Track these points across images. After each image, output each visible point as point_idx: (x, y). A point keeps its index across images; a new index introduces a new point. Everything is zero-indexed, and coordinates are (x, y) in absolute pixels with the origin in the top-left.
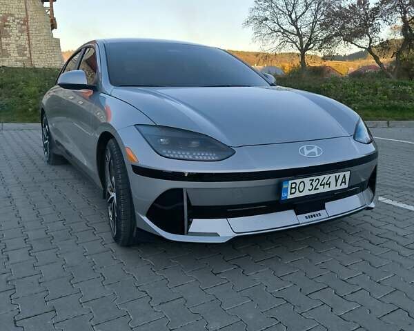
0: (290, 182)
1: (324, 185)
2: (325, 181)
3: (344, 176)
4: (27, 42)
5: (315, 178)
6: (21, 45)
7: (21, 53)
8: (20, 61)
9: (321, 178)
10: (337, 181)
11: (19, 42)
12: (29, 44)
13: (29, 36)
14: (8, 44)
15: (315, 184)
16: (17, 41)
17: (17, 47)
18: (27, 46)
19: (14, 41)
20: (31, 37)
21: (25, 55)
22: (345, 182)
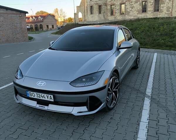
0: (29, 92)
1: (42, 97)
2: (42, 96)
3: (51, 96)
4: (172, 5)
5: (38, 93)
6: (168, 7)
7: (168, 11)
8: (167, 14)
9: (41, 94)
10: (48, 97)
11: (168, 6)
12: (172, 6)
13: (173, 2)
14: (163, 7)
15: (39, 95)
16: (167, 5)
17: (167, 8)
18: (171, 7)
19: (166, 6)
20: (174, 2)
21: (169, 11)
22: (52, 99)
